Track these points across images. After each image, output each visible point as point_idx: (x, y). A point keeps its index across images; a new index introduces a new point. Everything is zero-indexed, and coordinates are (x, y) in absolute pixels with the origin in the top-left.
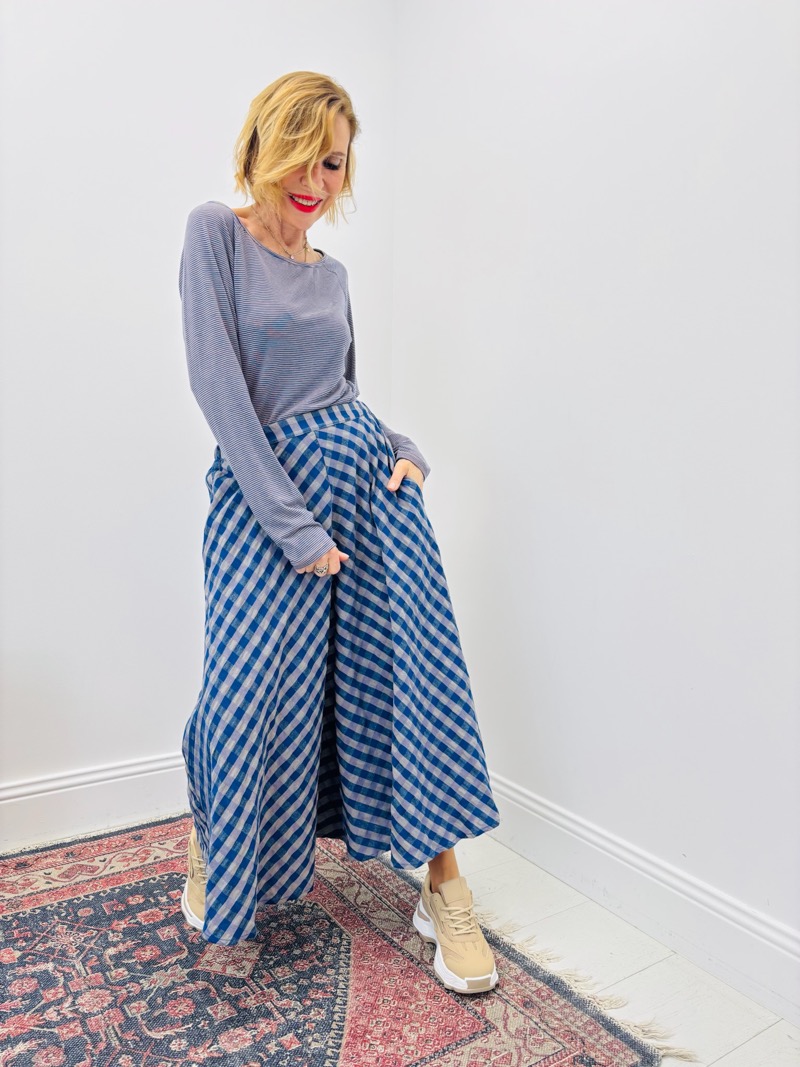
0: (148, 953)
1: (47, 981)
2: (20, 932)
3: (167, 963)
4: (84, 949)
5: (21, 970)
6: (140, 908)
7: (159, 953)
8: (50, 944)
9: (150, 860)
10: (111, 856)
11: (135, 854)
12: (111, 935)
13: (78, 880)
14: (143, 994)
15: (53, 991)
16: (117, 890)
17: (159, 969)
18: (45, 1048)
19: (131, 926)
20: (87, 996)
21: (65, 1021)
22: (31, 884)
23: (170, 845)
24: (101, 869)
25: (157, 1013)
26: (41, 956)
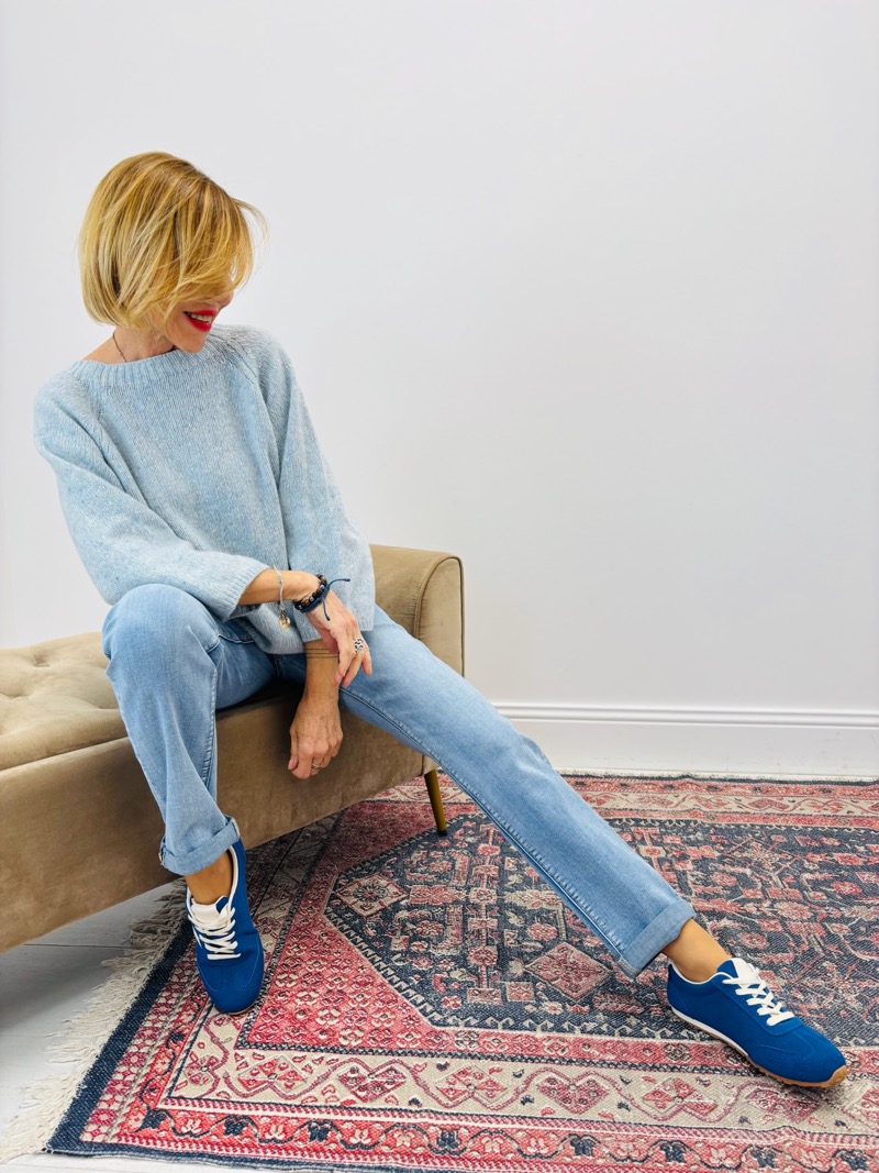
0: (847, 888)
1: (744, 881)
2: (718, 838)
3: (870, 902)
4: (780, 867)
5: (721, 867)
6: (840, 849)
7: (860, 891)
8: (747, 854)
9: (844, 813)
10: (798, 800)
11: (826, 804)
12: (807, 863)
13: (769, 811)
14: (843, 920)
15: (751, 891)
16: (810, 829)
17: (860, 904)
18: (749, 932)
19: (827, 861)
20: (786, 904)
21: (764, 916)
22: (723, 804)
23: (865, 805)
25: (861, 939)
26: (739, 862)
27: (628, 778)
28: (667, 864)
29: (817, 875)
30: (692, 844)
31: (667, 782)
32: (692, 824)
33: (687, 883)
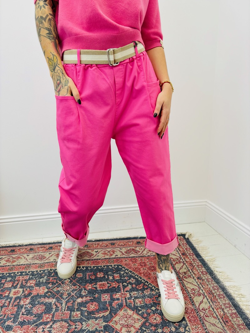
0: (93, 307)
1: (48, 308)
2: (53, 280)
3: (98, 316)
4: (70, 295)
5: (42, 300)
6: (101, 279)
7: (97, 308)
8: (59, 289)
9: (113, 256)
10: (99, 250)
11: (109, 252)
12: (83, 291)
15: (47, 316)
16: (95, 268)
17: (93, 318)
19: (93, 288)
20: (58, 324)
23: (124, 250)
24: (94, 256)
26: (54, 294)
27: (36, 245)
28: (18, 301)
29: (84, 299)
30: (38, 285)
31: (51, 245)
32: (46, 271)
33: (19, 314)
